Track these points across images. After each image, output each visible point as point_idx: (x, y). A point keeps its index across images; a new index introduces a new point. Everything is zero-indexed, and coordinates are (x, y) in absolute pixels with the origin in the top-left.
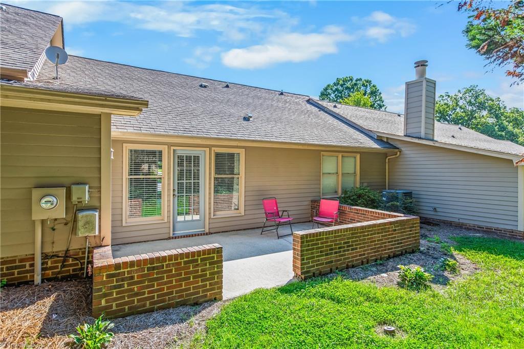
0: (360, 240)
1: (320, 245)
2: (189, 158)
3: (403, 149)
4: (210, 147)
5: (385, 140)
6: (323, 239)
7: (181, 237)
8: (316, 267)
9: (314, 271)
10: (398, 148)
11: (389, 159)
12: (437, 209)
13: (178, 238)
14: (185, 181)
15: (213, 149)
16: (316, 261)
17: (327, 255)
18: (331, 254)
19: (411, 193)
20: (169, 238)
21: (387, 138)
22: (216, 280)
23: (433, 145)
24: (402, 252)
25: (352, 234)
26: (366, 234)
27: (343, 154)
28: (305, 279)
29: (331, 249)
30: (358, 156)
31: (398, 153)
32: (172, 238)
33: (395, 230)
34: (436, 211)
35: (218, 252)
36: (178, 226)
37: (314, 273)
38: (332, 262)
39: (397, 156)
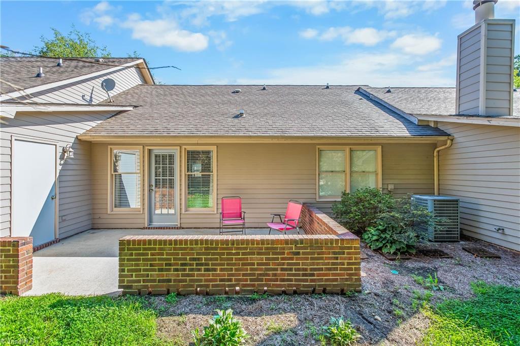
0: (221, 259)
1: (149, 257)
2: (164, 157)
3: (456, 136)
4: (180, 145)
5: (432, 125)
6: (154, 249)
7: (157, 228)
8: (142, 283)
9: (139, 287)
10: (450, 135)
11: (438, 152)
12: (505, 230)
13: (154, 229)
14: (161, 178)
15: (184, 147)
16: (143, 276)
17: (160, 270)
18: (169, 270)
19: (457, 201)
20: (144, 228)
21: (436, 122)
22: (12, 274)
23: (488, 123)
24: (314, 289)
25: (206, 249)
26: (234, 251)
27: (351, 146)
28: (124, 294)
29: (170, 265)
30: (379, 149)
31: (449, 142)
32: (146, 228)
33: (298, 253)
34: (503, 234)
35: (14, 245)
36: (155, 218)
37: (139, 290)
38: (169, 281)
39: (446, 146)
